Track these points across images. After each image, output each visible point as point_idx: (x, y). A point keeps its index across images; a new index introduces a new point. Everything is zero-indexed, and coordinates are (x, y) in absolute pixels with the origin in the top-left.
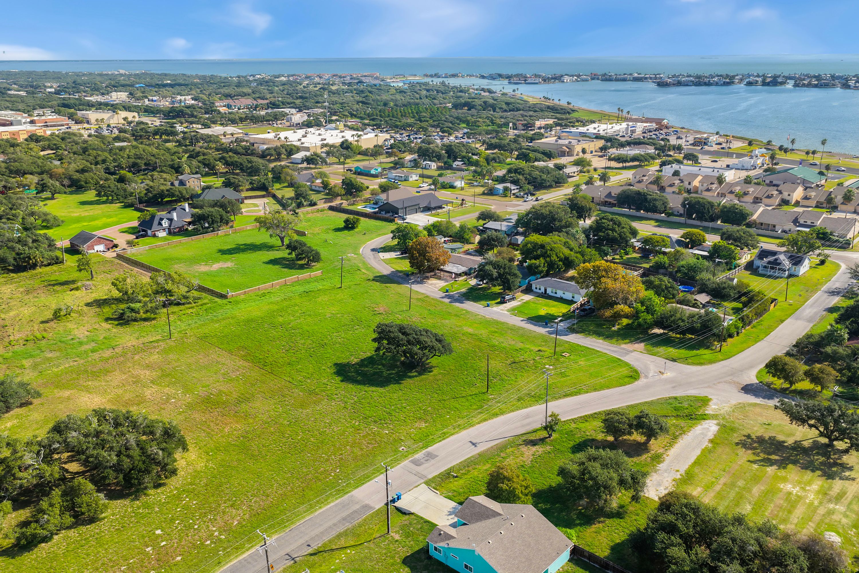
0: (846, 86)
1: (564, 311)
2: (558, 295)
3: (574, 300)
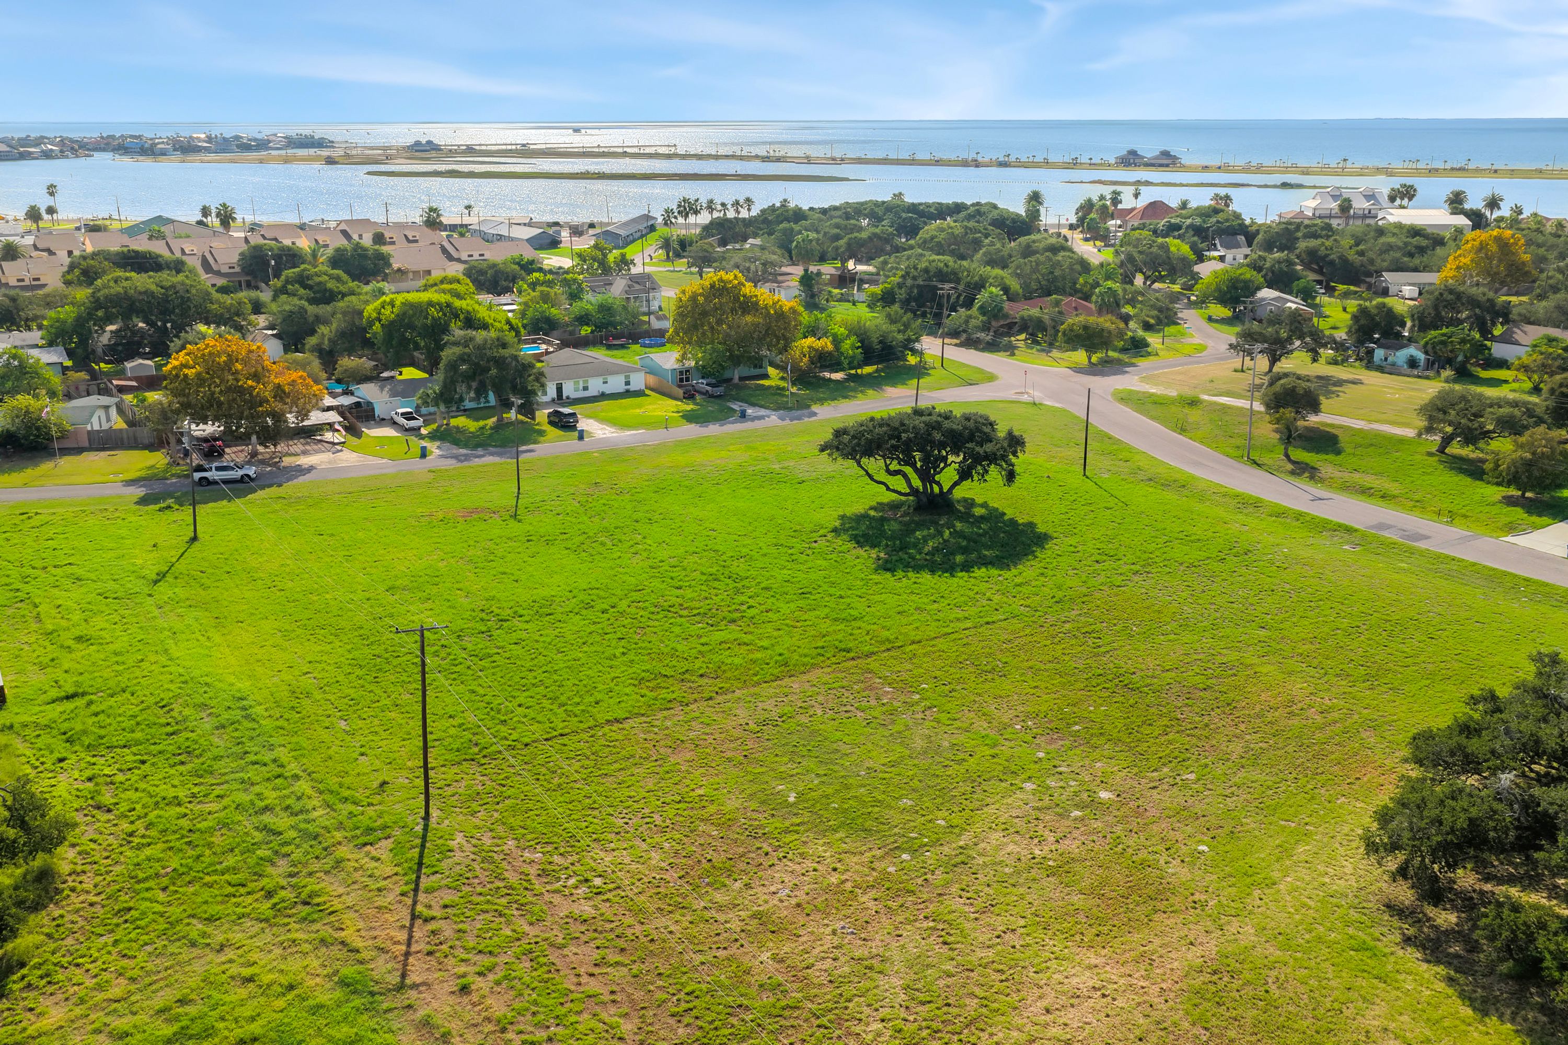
1: (675, 402)
2: (592, 392)
3: (632, 388)
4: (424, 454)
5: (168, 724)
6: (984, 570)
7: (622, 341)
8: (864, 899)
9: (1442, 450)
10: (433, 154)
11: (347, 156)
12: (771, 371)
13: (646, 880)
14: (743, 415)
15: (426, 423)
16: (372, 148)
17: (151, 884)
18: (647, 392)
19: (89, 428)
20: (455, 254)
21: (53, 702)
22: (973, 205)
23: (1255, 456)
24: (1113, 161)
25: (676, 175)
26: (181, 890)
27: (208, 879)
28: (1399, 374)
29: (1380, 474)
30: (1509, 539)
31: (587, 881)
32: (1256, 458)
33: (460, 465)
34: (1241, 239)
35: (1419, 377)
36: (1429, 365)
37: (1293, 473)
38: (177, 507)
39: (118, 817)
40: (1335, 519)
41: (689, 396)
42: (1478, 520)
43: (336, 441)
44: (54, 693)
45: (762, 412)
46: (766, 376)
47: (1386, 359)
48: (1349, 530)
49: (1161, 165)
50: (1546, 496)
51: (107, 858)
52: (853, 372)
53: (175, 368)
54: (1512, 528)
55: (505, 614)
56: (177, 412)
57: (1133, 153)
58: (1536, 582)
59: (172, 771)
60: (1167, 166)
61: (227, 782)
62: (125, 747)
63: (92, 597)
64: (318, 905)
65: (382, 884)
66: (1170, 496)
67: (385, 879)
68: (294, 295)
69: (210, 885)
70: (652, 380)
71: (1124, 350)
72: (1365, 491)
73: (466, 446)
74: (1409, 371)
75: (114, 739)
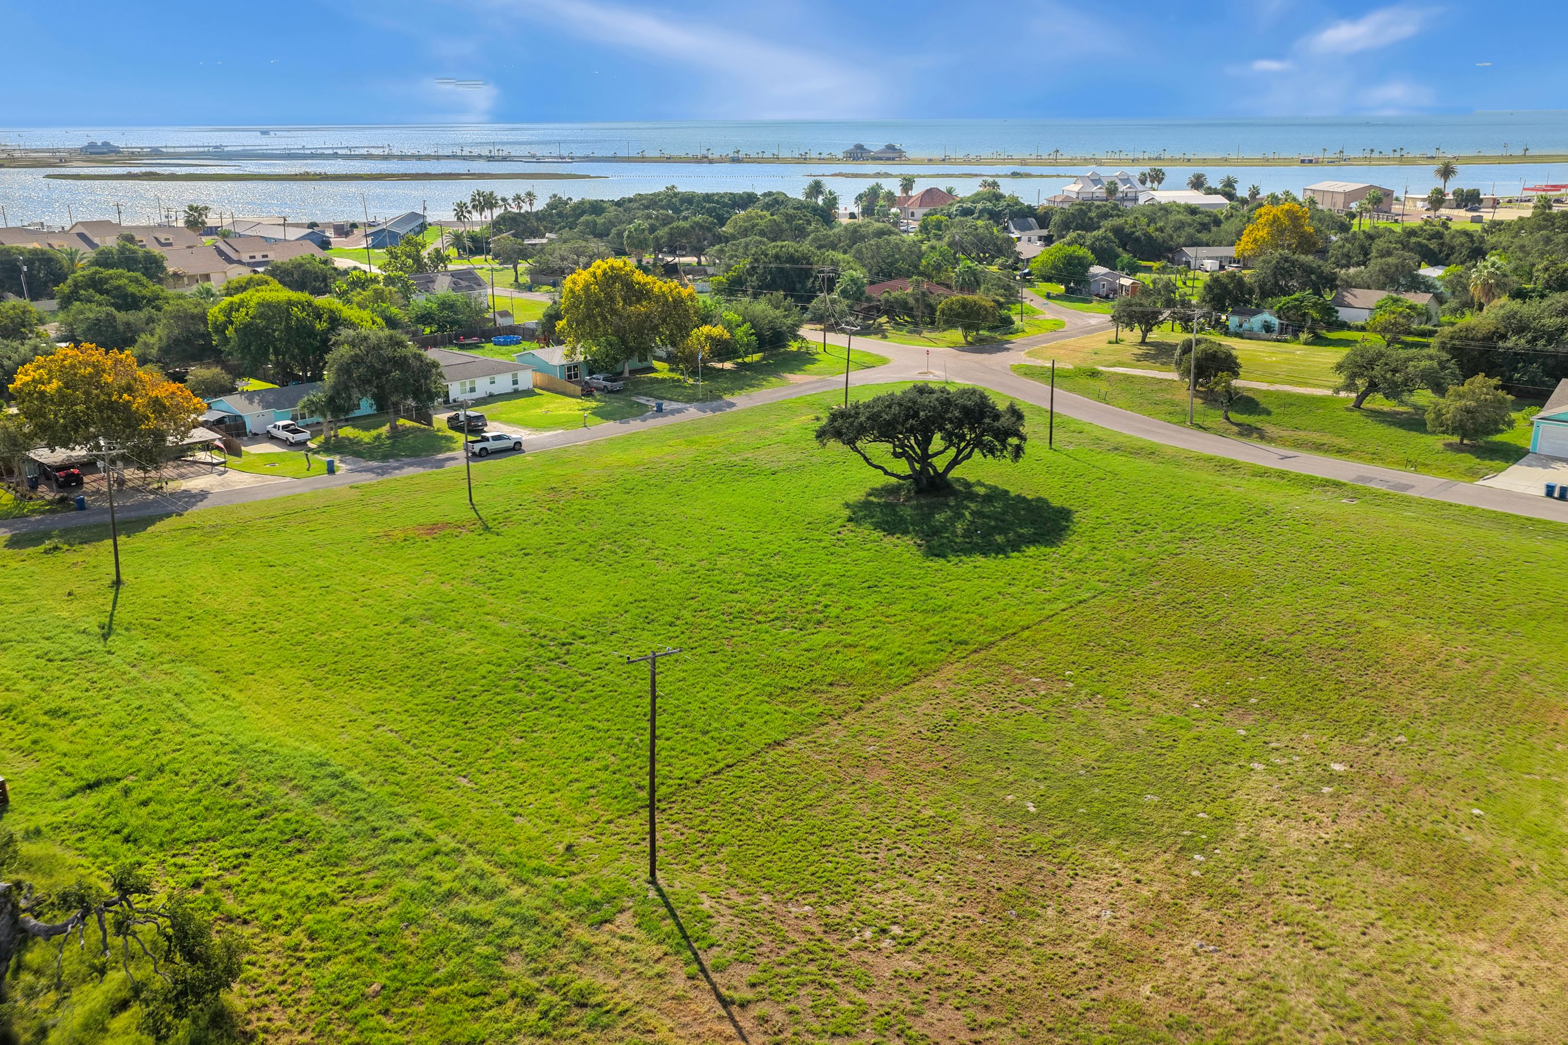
1: (574, 400)
2: (480, 393)
3: (520, 387)
4: (331, 470)
5: (248, 805)
6: (1032, 548)
7: (474, 340)
8: (1196, 910)
9: (1358, 405)
10: (113, 157)
11: (14, 159)
12: (656, 364)
13: (948, 921)
14: (660, 409)
15: (313, 436)
16: (36, 151)
17: (363, 1008)
18: (537, 391)
20: (234, 256)
21: (74, 794)
22: (765, 195)
23: (1197, 420)
24: (841, 156)
25: (405, 175)
26: (409, 1011)
27: (435, 992)
28: (1259, 339)
29: (1322, 430)
30: (1481, 482)
31: (884, 931)
32: (1200, 423)
33: (380, 479)
34: (1032, 221)
35: (1279, 341)
36: (1283, 330)
37: (1241, 434)
38: (66, 547)
39: (264, 929)
40: (1320, 476)
41: (588, 392)
42: (1437, 468)
43: (215, 461)
44: (69, 784)
45: (675, 405)
46: (653, 370)
47: (1241, 326)
48: (1338, 485)
49: (888, 159)
50: (1481, 442)
51: (283, 983)
52: (740, 360)
53: (26, 384)
54: (1474, 474)
55: (563, 636)
56: (30, 437)
57: (860, 147)
58: (1539, 521)
59: (294, 863)
60: (893, 159)
61: (374, 868)
62: (208, 839)
63: (31, 661)
64: (599, 1005)
65: (659, 968)
66: (1148, 464)
67: (658, 961)
68: (91, 302)
69: (443, 1000)
70: (539, 378)
71: (992, 329)
72: (1318, 447)
73: (372, 458)
74: (1267, 336)
75: (189, 832)
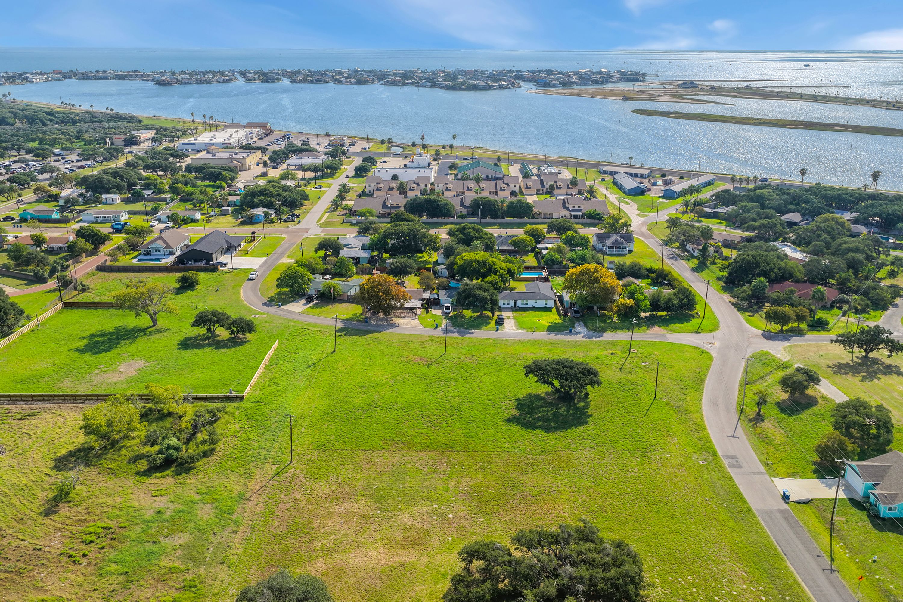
0: (338, 82)
1: (557, 317)
2: (529, 306)
3: (547, 306)
15: (453, 312)
19: (349, 294)
30: (777, 479)
32: (746, 408)
37: (749, 420)
41: (566, 315)
45: (583, 330)
48: (714, 454)
73: (455, 326)
